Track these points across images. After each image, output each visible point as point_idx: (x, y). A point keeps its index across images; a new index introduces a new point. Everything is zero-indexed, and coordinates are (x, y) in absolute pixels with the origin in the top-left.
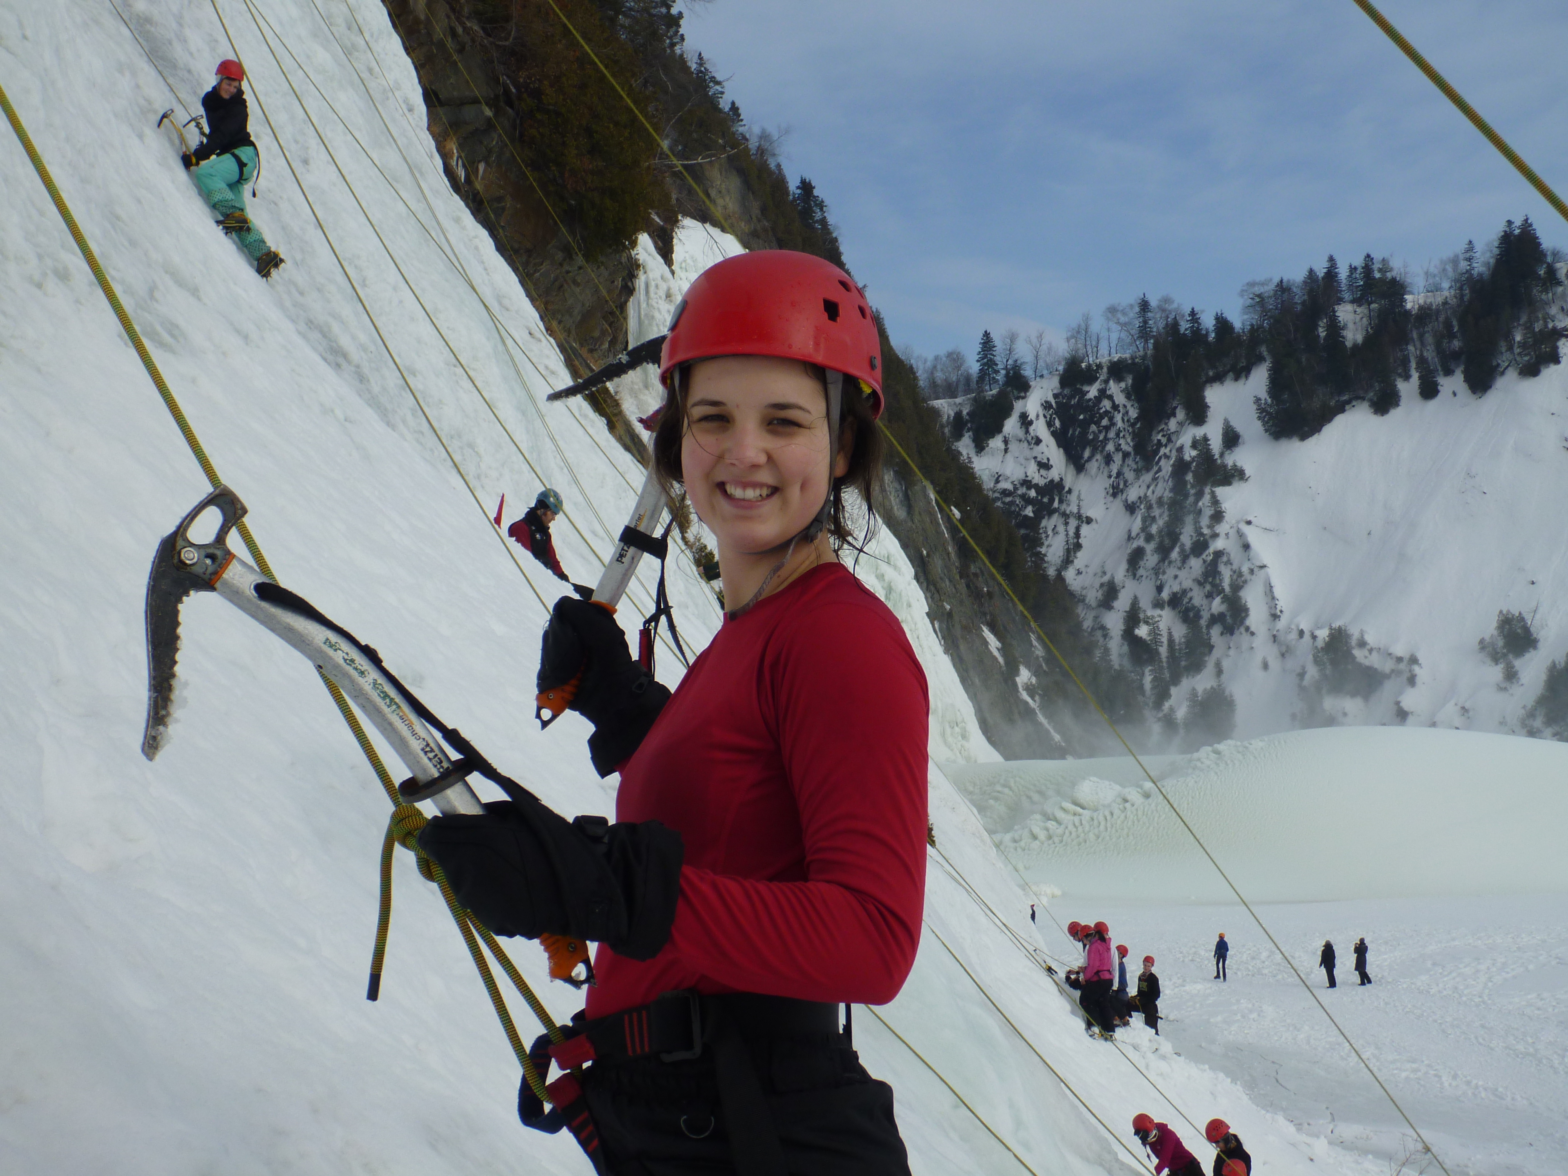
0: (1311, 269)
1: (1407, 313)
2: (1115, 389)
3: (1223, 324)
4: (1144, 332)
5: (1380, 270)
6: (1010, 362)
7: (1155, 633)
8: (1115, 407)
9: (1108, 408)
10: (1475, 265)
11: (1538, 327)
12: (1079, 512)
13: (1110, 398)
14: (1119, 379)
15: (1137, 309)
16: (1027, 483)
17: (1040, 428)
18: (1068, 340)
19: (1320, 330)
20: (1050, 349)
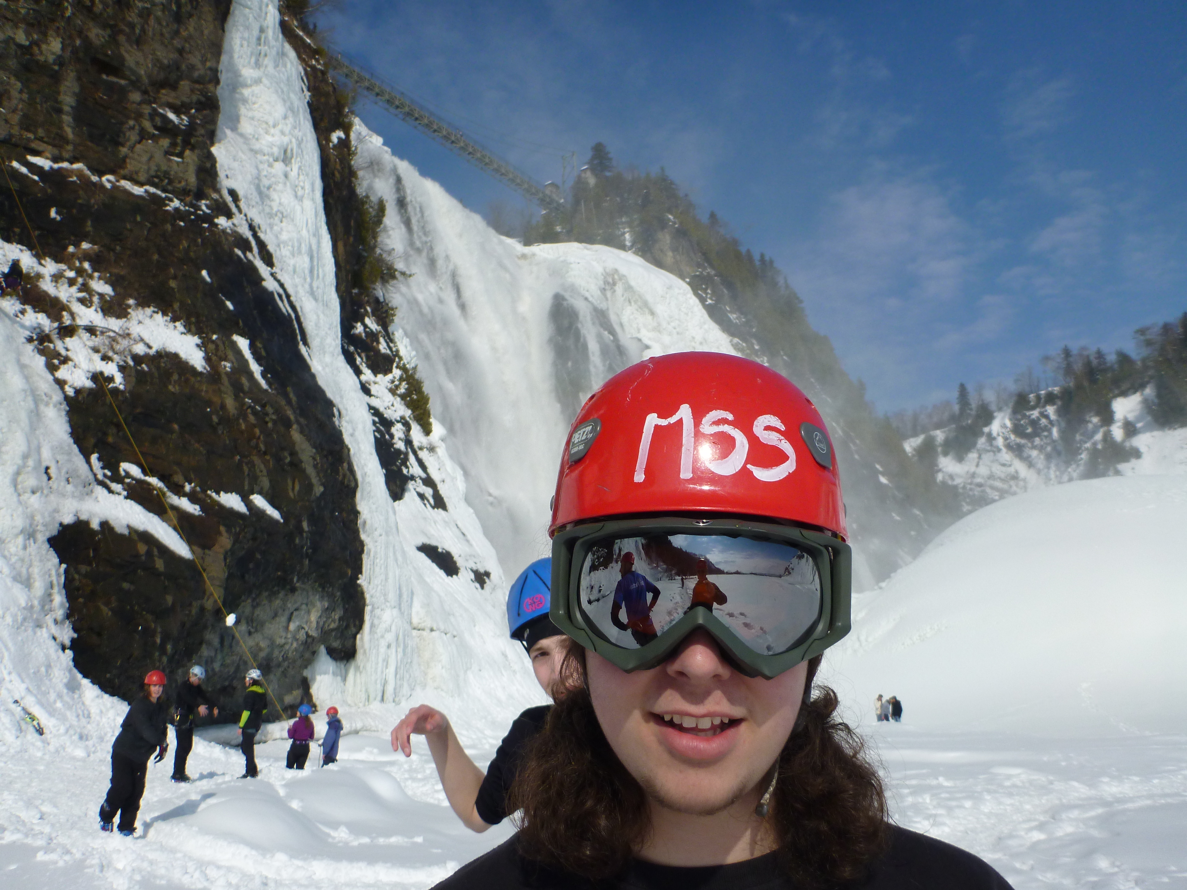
2: (1051, 410)
3: (1124, 358)
4: (1068, 370)
6: (980, 403)
8: (1051, 423)
9: (1046, 424)
13: (1047, 417)
14: (1053, 404)
15: (1063, 356)
16: (991, 477)
17: (1000, 442)
18: (1015, 382)
20: (1006, 389)
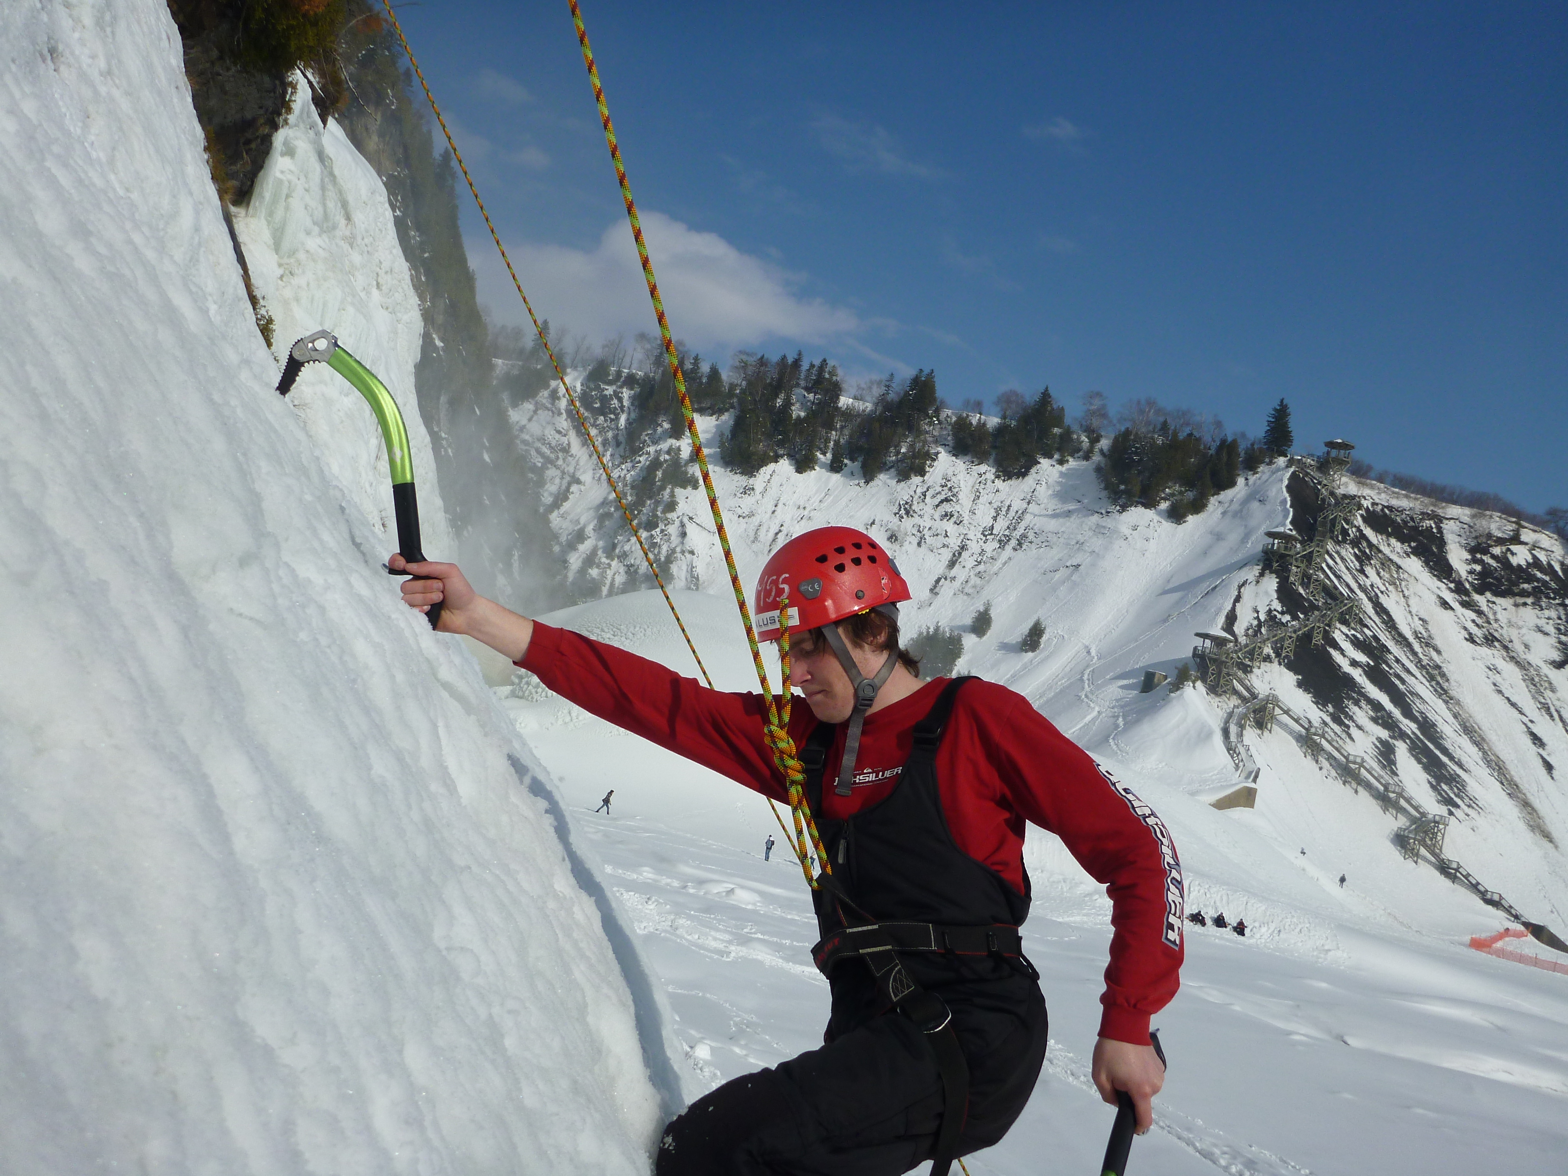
0: (785, 356)
1: (837, 409)
3: (714, 374)
4: (658, 361)
5: (830, 373)
6: (557, 348)
7: (603, 575)
10: (890, 392)
11: (918, 446)
12: (574, 473)
15: (660, 344)
18: (604, 347)
19: (779, 401)
20: (588, 349)
